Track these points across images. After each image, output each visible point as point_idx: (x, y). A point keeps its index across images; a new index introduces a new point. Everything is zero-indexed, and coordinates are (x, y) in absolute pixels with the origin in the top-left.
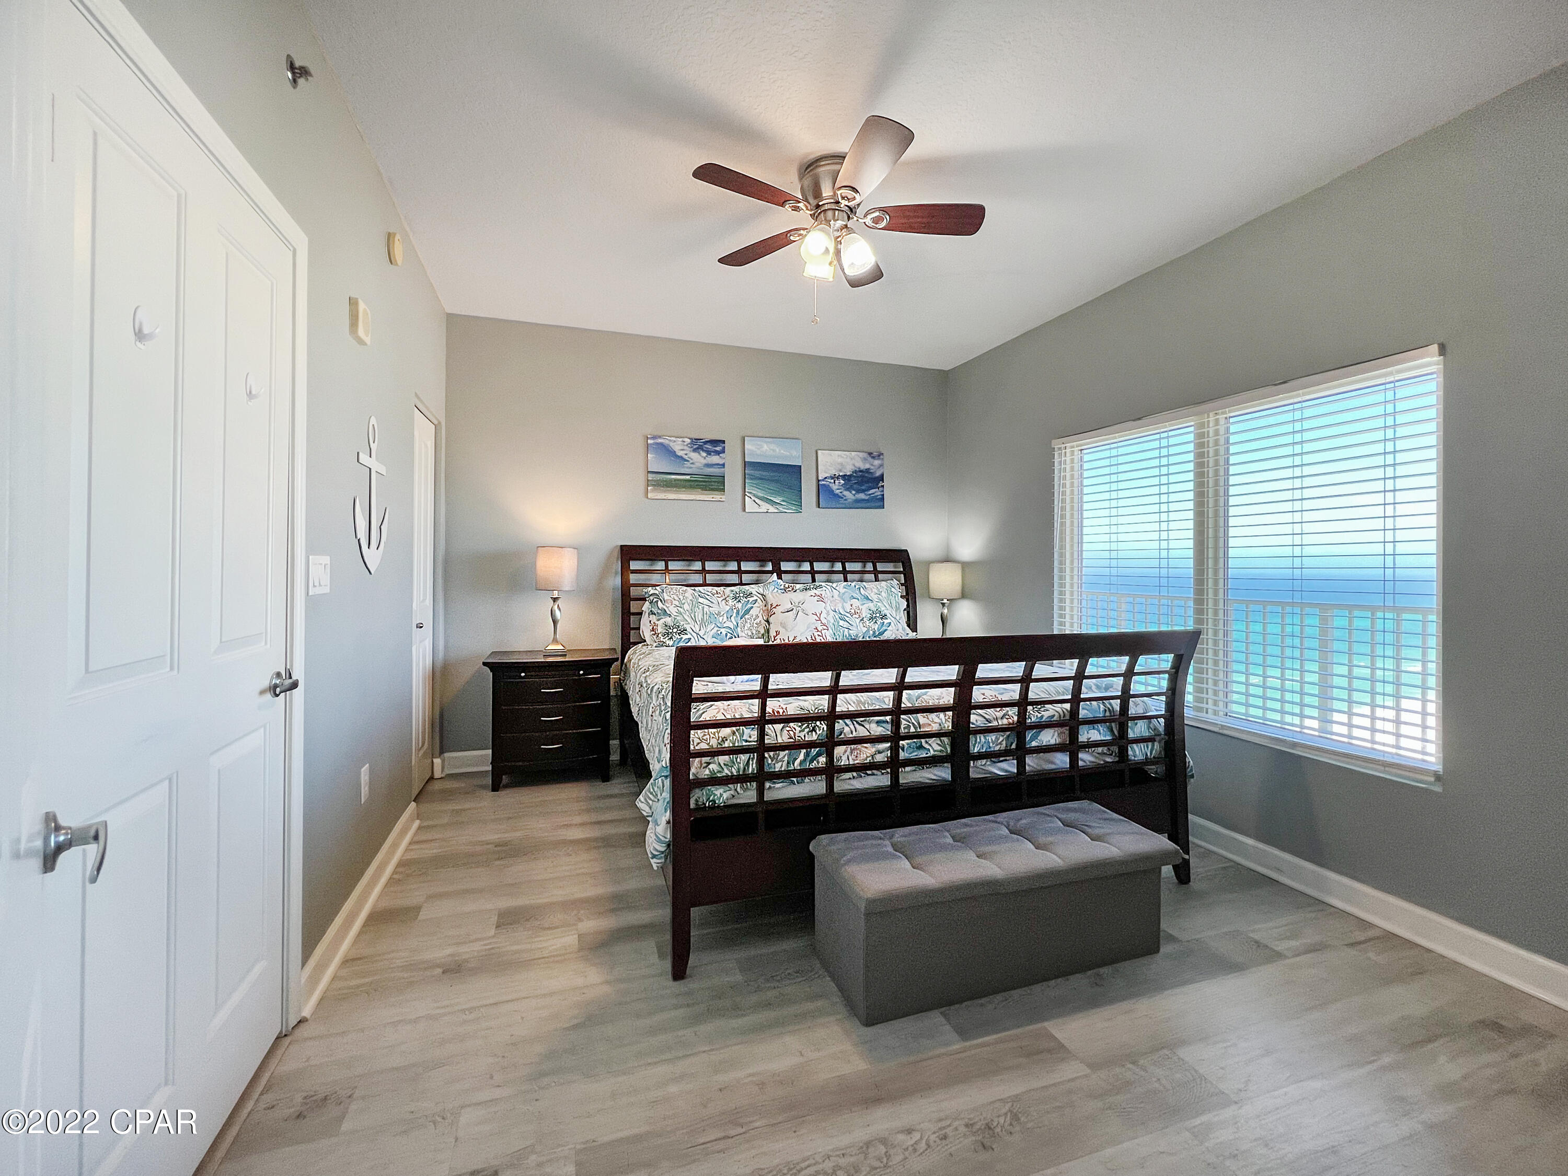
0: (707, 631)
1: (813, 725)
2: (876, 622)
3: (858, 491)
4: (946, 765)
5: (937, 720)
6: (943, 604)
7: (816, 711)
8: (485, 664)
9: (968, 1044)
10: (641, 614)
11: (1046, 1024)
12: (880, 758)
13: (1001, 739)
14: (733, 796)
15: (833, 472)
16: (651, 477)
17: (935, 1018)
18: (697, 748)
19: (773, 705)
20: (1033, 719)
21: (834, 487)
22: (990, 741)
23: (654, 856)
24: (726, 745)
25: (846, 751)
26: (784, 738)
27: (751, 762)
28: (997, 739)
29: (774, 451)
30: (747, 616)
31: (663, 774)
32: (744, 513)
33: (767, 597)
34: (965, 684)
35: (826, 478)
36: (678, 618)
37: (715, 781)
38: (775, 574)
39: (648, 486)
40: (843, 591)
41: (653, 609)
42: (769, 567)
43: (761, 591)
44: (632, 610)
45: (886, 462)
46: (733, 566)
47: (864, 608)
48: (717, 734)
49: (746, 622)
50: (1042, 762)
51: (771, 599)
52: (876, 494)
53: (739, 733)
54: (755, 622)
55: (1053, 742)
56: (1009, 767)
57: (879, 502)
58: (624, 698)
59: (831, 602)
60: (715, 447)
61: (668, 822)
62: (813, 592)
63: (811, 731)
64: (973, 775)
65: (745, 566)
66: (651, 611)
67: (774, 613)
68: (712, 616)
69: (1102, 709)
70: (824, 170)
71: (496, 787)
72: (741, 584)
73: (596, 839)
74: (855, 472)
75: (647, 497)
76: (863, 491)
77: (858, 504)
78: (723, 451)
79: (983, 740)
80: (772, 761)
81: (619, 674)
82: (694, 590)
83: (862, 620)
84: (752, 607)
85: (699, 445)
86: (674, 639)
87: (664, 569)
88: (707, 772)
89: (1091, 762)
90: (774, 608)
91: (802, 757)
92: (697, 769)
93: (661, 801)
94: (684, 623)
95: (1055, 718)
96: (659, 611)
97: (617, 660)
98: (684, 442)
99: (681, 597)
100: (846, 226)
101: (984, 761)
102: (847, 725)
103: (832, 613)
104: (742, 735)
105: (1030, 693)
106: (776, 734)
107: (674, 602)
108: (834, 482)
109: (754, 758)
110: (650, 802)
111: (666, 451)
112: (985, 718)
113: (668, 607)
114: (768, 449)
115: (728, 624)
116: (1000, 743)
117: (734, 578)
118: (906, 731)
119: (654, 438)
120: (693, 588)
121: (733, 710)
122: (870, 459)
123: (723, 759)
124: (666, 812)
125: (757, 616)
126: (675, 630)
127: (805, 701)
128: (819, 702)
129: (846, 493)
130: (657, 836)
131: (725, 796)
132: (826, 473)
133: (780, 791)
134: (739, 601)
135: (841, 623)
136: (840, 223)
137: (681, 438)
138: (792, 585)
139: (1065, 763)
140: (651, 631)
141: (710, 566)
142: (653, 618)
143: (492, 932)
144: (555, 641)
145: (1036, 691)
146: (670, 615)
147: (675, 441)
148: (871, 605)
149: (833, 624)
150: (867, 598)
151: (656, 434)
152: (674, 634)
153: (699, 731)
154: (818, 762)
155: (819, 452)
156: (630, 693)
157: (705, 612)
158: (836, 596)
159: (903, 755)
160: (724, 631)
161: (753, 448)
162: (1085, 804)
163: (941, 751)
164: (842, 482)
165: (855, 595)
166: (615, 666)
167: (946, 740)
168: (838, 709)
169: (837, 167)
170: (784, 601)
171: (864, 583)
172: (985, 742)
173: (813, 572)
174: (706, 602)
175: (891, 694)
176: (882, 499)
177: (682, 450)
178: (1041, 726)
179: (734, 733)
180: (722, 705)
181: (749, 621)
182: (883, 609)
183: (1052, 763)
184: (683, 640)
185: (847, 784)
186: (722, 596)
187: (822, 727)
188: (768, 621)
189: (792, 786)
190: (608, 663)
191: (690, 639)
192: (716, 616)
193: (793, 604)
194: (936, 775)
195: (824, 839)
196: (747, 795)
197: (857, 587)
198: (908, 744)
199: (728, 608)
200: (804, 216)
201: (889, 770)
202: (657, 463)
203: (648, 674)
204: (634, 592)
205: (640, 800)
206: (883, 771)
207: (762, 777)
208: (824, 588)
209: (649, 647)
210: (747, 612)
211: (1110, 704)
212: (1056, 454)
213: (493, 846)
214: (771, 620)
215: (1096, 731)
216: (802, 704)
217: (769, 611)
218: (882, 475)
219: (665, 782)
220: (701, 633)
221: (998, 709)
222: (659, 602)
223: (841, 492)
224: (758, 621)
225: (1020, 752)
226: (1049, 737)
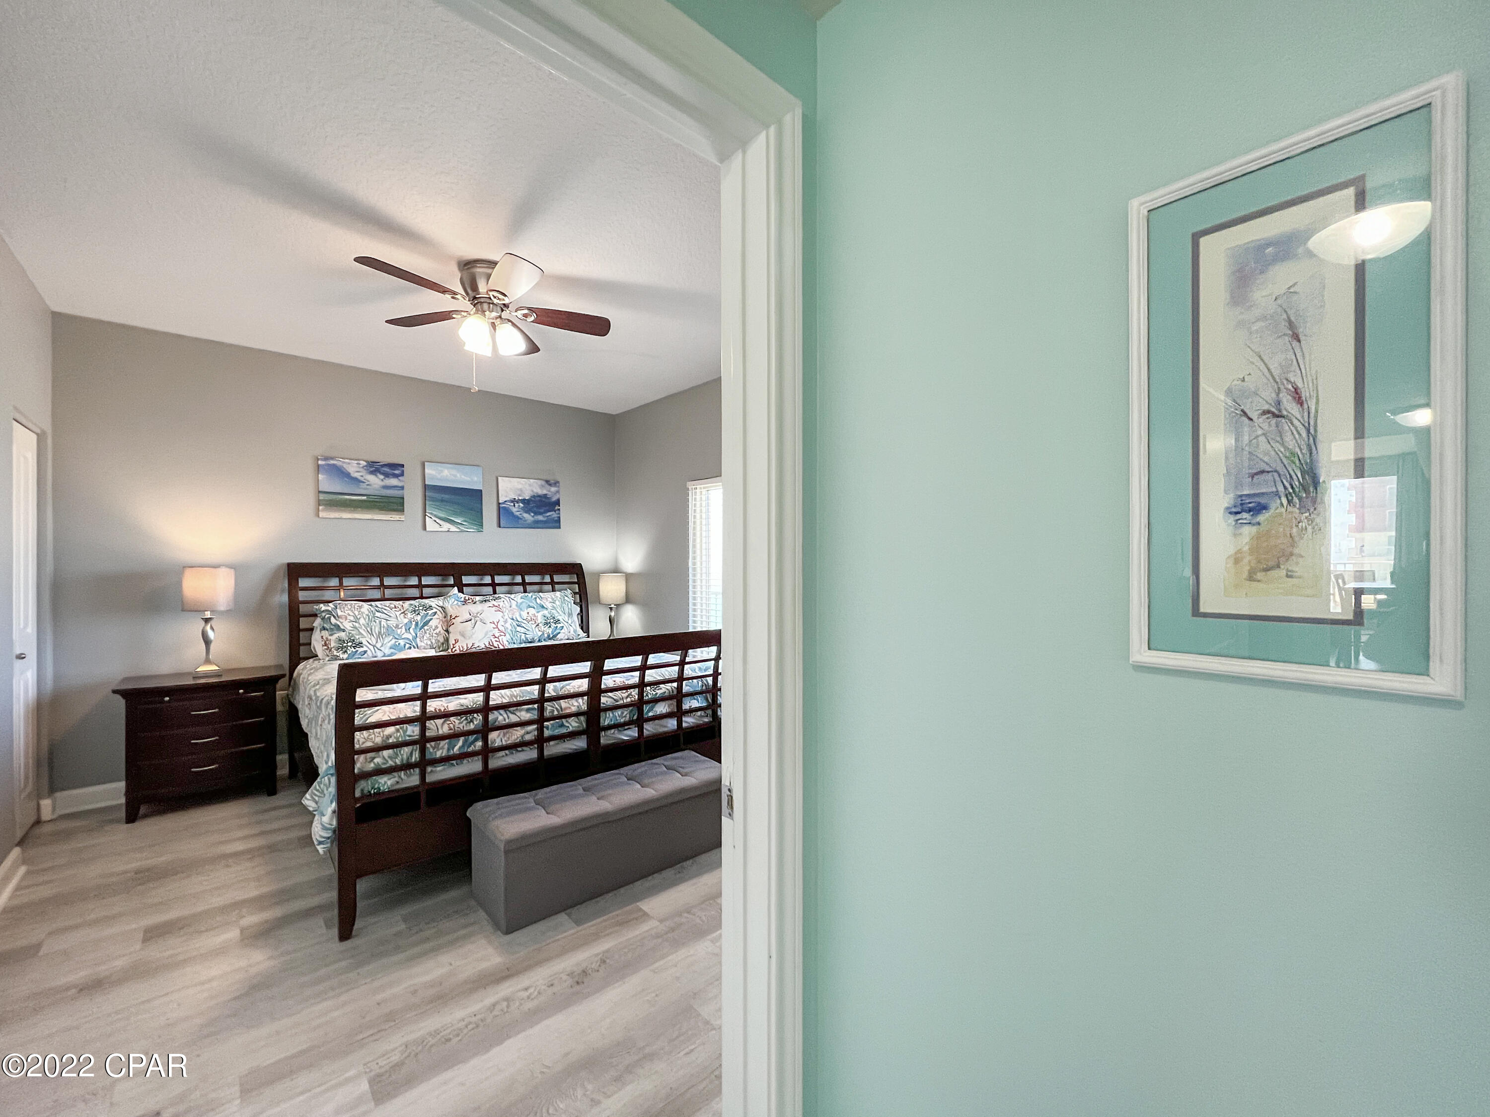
0: (385, 643)
1: (471, 717)
2: (550, 627)
3: (536, 513)
4: (582, 736)
5: (576, 704)
6: (611, 609)
7: (474, 706)
8: (115, 692)
9: (580, 928)
10: (312, 630)
11: (638, 904)
12: (528, 737)
13: (625, 713)
14: (398, 782)
15: (513, 496)
16: (322, 497)
17: (562, 917)
18: (362, 746)
19: (433, 705)
20: (650, 696)
21: (514, 510)
22: (617, 715)
23: (320, 843)
24: (391, 741)
25: (499, 735)
26: (445, 730)
27: (414, 753)
28: (622, 713)
29: (455, 476)
30: (426, 628)
31: (329, 773)
32: (425, 532)
33: (447, 609)
34: (597, 674)
35: (506, 501)
36: (353, 632)
37: (380, 772)
38: (456, 588)
39: (319, 505)
40: (520, 601)
41: (325, 625)
42: (451, 581)
43: (441, 604)
44: (302, 626)
45: (562, 490)
46: (414, 581)
47: (540, 615)
48: (381, 733)
49: (425, 633)
50: (657, 727)
51: (451, 611)
52: (553, 516)
53: (403, 731)
54: (435, 632)
55: (664, 711)
56: (632, 733)
57: (556, 524)
58: (293, 713)
59: (509, 612)
60: (395, 470)
61: (334, 812)
62: (490, 604)
63: (470, 722)
64: (602, 741)
65: (426, 580)
66: (323, 627)
67: (453, 624)
68: (390, 630)
69: (700, 685)
70: (479, 270)
71: (132, 817)
72: (422, 597)
73: (260, 848)
74: (534, 496)
75: (318, 516)
76: (541, 514)
77: (536, 525)
78: (402, 474)
79: (611, 715)
80: (434, 749)
81: (288, 690)
82: (371, 605)
83: (538, 625)
84: (431, 619)
85: (374, 468)
86: (349, 652)
87: (338, 585)
88: (372, 765)
89: (692, 722)
90: (454, 619)
91: (460, 743)
92: (361, 763)
93: (327, 795)
94: (360, 636)
95: (666, 694)
96: (332, 627)
97: (283, 676)
98: (359, 464)
99: (357, 613)
100: (500, 317)
101: (613, 731)
102: (501, 714)
103: (510, 621)
104: (405, 731)
105: (646, 678)
106: (436, 727)
107: (349, 617)
108: (514, 506)
109: (417, 749)
110: (317, 798)
111: (341, 473)
112: (613, 699)
113: (341, 623)
114: (448, 474)
115: (407, 635)
116: (625, 717)
117: (415, 592)
118: (551, 714)
119: (326, 459)
120: (369, 603)
121: (398, 712)
122: (547, 486)
123: (386, 753)
124: (332, 802)
125: (437, 627)
126: (350, 644)
127: (465, 699)
128: (477, 698)
129: (526, 515)
130: (322, 825)
131: (389, 783)
132: (506, 496)
133: (439, 774)
134: (419, 614)
135: (519, 629)
136: (494, 314)
137: (356, 460)
138: (472, 597)
139: (674, 725)
140: (323, 646)
141: (388, 581)
142: (325, 634)
143: (138, 946)
144: (208, 661)
145: (688, 671)
146: (344, 631)
147: (349, 463)
148: (545, 612)
149: (511, 630)
150: (543, 607)
151: (327, 454)
152: (349, 648)
153: (365, 732)
154: (475, 746)
155: (499, 478)
156: (299, 707)
157: (382, 625)
158: (514, 606)
159: (547, 733)
160: (402, 642)
161: (433, 472)
162: (687, 753)
163: (578, 727)
164: (521, 505)
165: (531, 604)
166: (282, 683)
167: (582, 718)
168: (491, 703)
169: (489, 271)
170: (464, 612)
171: (540, 594)
172: (613, 717)
173: (494, 585)
174: (383, 616)
175: (537, 687)
176: (558, 521)
177: (357, 472)
178: (656, 701)
179: (398, 731)
180: (388, 709)
181: (428, 631)
182: (556, 615)
183: (665, 727)
184: (358, 652)
185: (499, 761)
186: (400, 610)
187: (479, 718)
188: (447, 631)
189: (453, 768)
190: (274, 680)
191: (365, 652)
192: (394, 628)
193: (472, 614)
194: (575, 745)
195: (479, 805)
196: (412, 780)
197: (534, 597)
198: (551, 724)
199: (406, 621)
200: (464, 303)
201: (536, 746)
202: (327, 483)
203: (317, 687)
204: (303, 609)
205: (306, 799)
206: (531, 747)
207: (424, 764)
208: (503, 599)
209: (321, 661)
210: (426, 624)
211: (707, 681)
212: (690, 493)
213: (133, 874)
214: (451, 629)
215: (696, 701)
216: (463, 701)
217: (448, 621)
218: (558, 500)
219: (331, 780)
220: (378, 645)
221: (624, 691)
222: (332, 618)
223: (520, 514)
224: (437, 631)
225: (640, 721)
226: (662, 708)
